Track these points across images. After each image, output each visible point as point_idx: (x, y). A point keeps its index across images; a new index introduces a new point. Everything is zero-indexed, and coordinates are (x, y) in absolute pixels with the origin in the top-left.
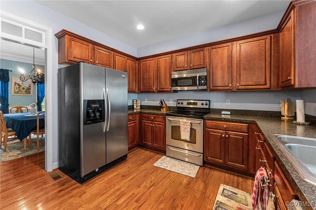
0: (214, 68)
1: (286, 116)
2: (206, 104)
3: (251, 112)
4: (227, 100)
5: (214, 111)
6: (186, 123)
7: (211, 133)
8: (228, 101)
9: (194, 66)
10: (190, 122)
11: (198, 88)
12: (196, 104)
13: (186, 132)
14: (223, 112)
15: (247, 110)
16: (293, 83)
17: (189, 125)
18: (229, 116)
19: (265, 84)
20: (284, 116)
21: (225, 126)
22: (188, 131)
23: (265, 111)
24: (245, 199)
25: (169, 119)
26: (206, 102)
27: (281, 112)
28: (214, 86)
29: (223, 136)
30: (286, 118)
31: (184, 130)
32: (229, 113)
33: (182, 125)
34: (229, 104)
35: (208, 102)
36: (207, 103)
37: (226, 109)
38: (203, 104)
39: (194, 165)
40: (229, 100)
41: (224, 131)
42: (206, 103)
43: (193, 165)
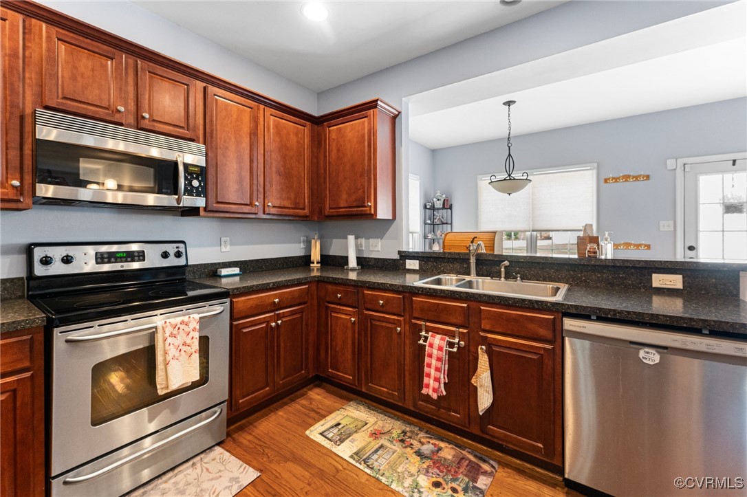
0: (219, 150)
1: (315, 263)
2: (178, 255)
3: (268, 262)
4: (223, 239)
5: (194, 272)
6: (182, 327)
7: (244, 331)
8: (225, 242)
9: (156, 124)
10: (197, 316)
11: (178, 203)
12: (141, 256)
13: (184, 356)
14: (224, 272)
15: (262, 260)
16: (373, 212)
17: (194, 330)
18: (237, 278)
19: (304, 209)
20: (313, 263)
21: (277, 300)
22: (193, 350)
23: (286, 258)
24: (353, 420)
25: (72, 336)
26: (177, 248)
27: (310, 256)
28: (219, 200)
29: (273, 324)
30: (315, 265)
31: (177, 354)
32: (236, 270)
33: (170, 340)
34: (228, 248)
35: (182, 245)
36: (180, 250)
37: (223, 263)
38: (165, 255)
39: (202, 456)
40: (228, 239)
41: (272, 314)
42: (178, 252)
43: (198, 458)
